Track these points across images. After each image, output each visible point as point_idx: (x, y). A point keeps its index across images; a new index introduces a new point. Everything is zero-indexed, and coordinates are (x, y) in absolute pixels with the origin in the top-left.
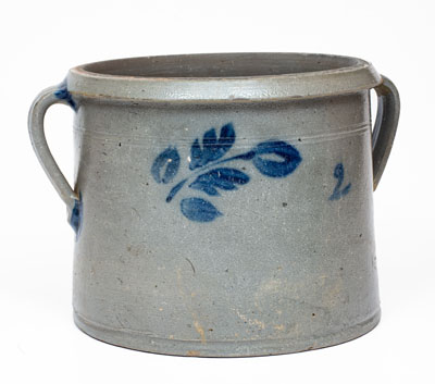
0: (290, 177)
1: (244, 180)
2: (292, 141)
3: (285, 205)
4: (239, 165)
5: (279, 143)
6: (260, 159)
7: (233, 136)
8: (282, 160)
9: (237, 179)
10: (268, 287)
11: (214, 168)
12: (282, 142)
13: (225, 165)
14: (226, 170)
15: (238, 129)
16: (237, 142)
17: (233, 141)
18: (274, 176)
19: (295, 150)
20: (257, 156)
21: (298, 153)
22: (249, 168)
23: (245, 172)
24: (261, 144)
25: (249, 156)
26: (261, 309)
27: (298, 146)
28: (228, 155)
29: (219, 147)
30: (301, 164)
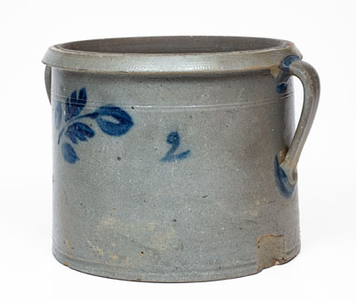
0: (123, 136)
1: (91, 134)
2: (127, 108)
3: (119, 159)
4: (88, 121)
5: (116, 108)
6: (101, 119)
7: (85, 98)
8: (118, 122)
9: (87, 133)
10: (106, 223)
11: (75, 122)
12: (118, 108)
13: (80, 121)
14: (81, 124)
15: (88, 93)
16: (87, 104)
17: (85, 102)
18: (112, 134)
19: (128, 115)
20: (99, 117)
21: (130, 118)
22: (94, 125)
23: (92, 128)
24: (102, 108)
25: (94, 115)
26: (101, 239)
27: (131, 113)
28: (82, 113)
29: (78, 106)
30: (133, 128)
